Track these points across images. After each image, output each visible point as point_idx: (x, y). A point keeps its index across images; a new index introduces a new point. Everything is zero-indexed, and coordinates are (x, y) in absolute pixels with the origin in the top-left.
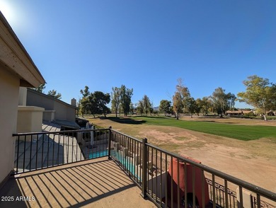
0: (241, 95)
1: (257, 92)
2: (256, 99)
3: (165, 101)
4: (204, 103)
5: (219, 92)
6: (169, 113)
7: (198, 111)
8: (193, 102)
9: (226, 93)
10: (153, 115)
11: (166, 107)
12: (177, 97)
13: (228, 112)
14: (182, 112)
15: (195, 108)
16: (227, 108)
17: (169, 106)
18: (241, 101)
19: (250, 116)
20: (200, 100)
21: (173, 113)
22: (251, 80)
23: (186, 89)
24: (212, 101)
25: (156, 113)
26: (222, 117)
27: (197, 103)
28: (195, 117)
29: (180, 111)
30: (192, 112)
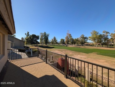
0: (90, 37)
1: (95, 36)
2: (94, 39)
3: (62, 39)
4: (77, 40)
5: (83, 36)
6: (64, 44)
7: (75, 43)
8: (73, 40)
9: (85, 37)
10: (57, 45)
11: (63, 42)
12: (67, 38)
13: (86, 44)
14: (69, 44)
15: (74, 42)
16: (85, 42)
18: (89, 40)
19: (92, 45)
20: (75, 39)
21: (65, 44)
22: (93, 32)
23: (70, 35)
24: (80, 39)
25: (59, 44)
26: (83, 46)
27: (75, 40)
28: (74, 46)
30: (73, 44)
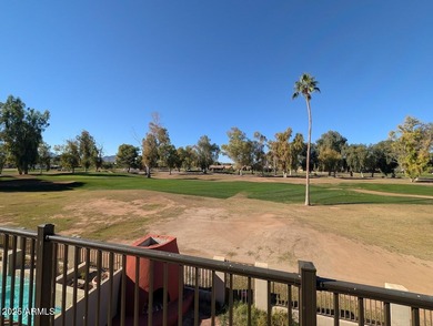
0: (225, 147)
1: (237, 145)
2: (235, 153)
3: (127, 147)
4: (187, 153)
5: (204, 141)
6: (135, 166)
7: (179, 165)
8: (173, 152)
9: (211, 143)
10: (102, 170)
11: (129, 156)
12: (150, 142)
13: (212, 166)
14: (156, 166)
15: (175, 160)
16: (211, 162)
17: (136, 155)
18: (224, 154)
19: (230, 172)
20: (182, 150)
21: (142, 168)
22: (233, 132)
23: (164, 131)
24: (197, 151)
25: (109, 166)
26: (205, 173)
27: (179, 153)
28: (175, 174)
29: (153, 165)
30: (172, 167)
